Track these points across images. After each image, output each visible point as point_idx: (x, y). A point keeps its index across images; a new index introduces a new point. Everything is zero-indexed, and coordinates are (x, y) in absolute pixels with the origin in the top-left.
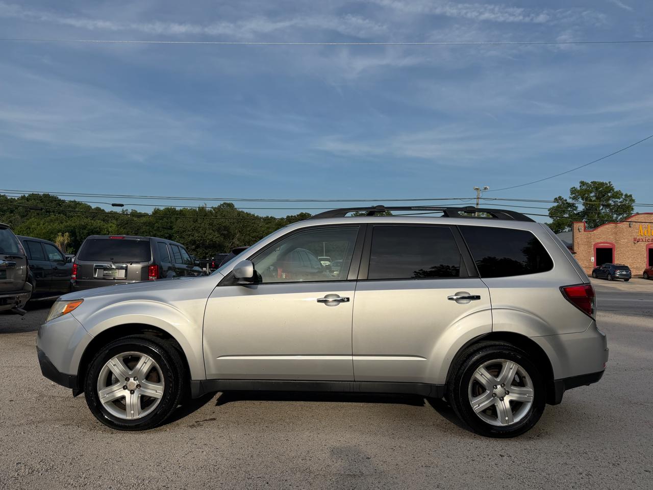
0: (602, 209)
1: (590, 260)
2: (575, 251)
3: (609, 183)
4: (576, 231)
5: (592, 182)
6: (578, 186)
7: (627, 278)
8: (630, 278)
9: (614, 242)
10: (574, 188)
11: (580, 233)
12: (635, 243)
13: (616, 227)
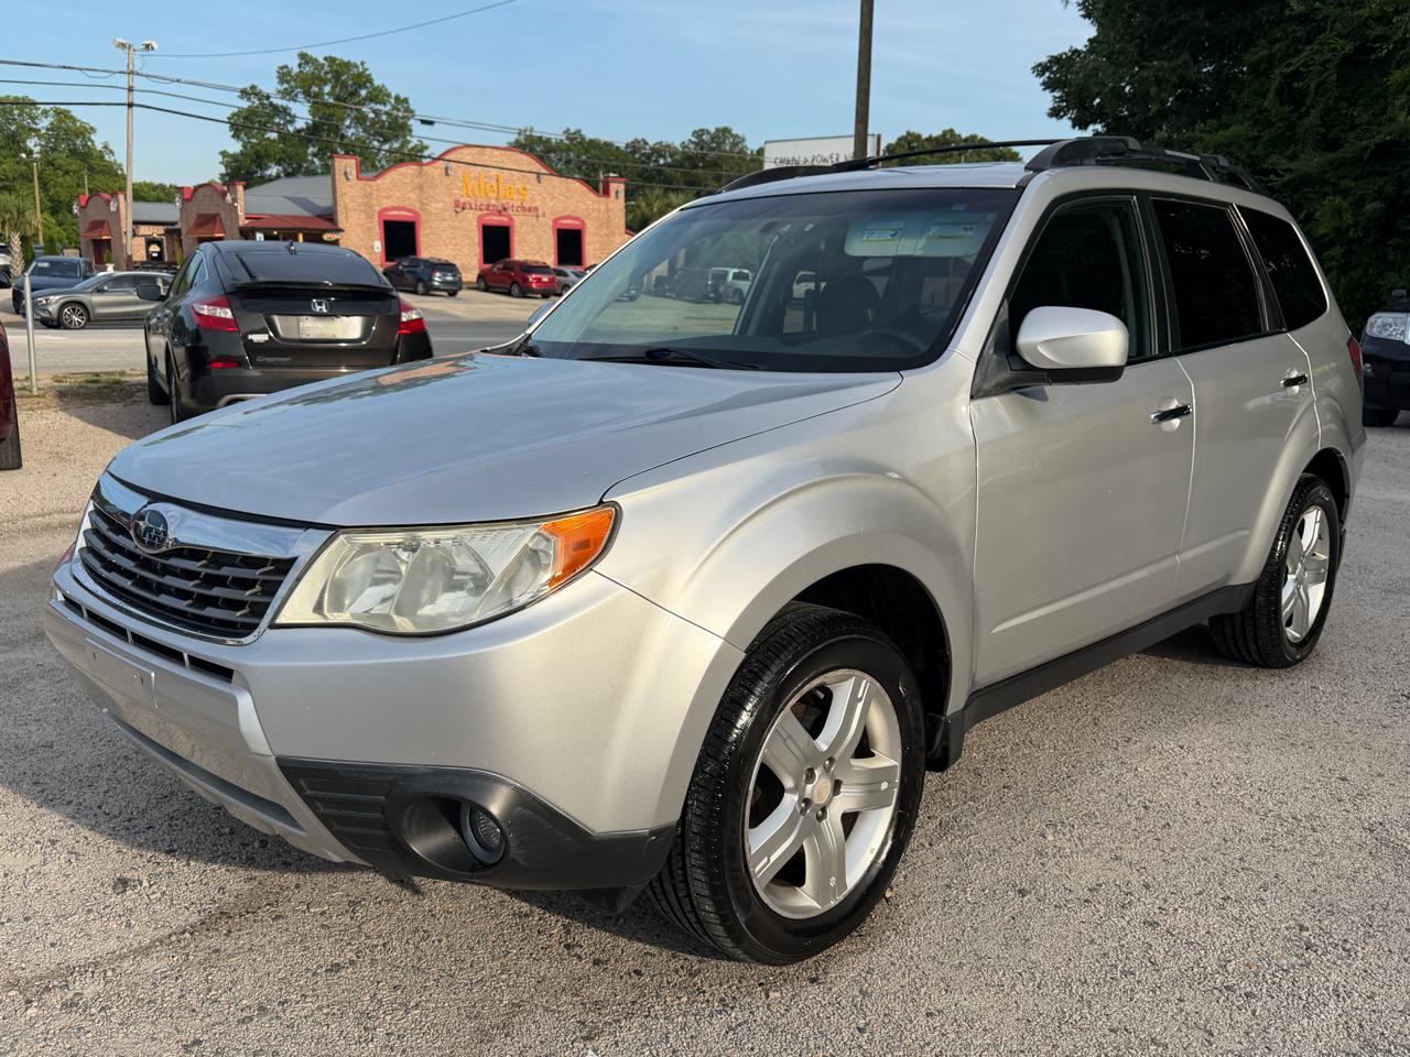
0: (349, 127)
1: (372, 247)
2: (340, 226)
3: (362, 63)
4: (339, 177)
5: (326, 59)
6: (294, 64)
7: (452, 291)
8: (460, 289)
9: (417, 207)
10: (286, 67)
11: (350, 183)
12: (457, 212)
13: (420, 173)
